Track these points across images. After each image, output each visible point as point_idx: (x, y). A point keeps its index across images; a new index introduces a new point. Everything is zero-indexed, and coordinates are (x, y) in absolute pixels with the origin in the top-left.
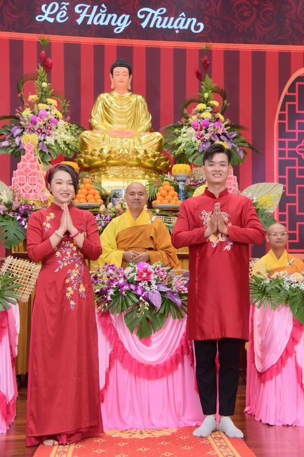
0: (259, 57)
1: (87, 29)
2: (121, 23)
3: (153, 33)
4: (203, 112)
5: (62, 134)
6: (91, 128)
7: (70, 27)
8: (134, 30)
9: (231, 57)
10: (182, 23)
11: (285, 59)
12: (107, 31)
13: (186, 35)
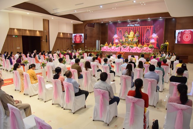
0: (144, 27)
1: (131, 26)
2: (133, 26)
3: (136, 26)
4: (137, 33)
5: (127, 35)
6: (129, 35)
7: (130, 26)
8: (134, 26)
9: (142, 28)
10: (138, 25)
11: (146, 27)
12: (132, 26)
13: (138, 26)
